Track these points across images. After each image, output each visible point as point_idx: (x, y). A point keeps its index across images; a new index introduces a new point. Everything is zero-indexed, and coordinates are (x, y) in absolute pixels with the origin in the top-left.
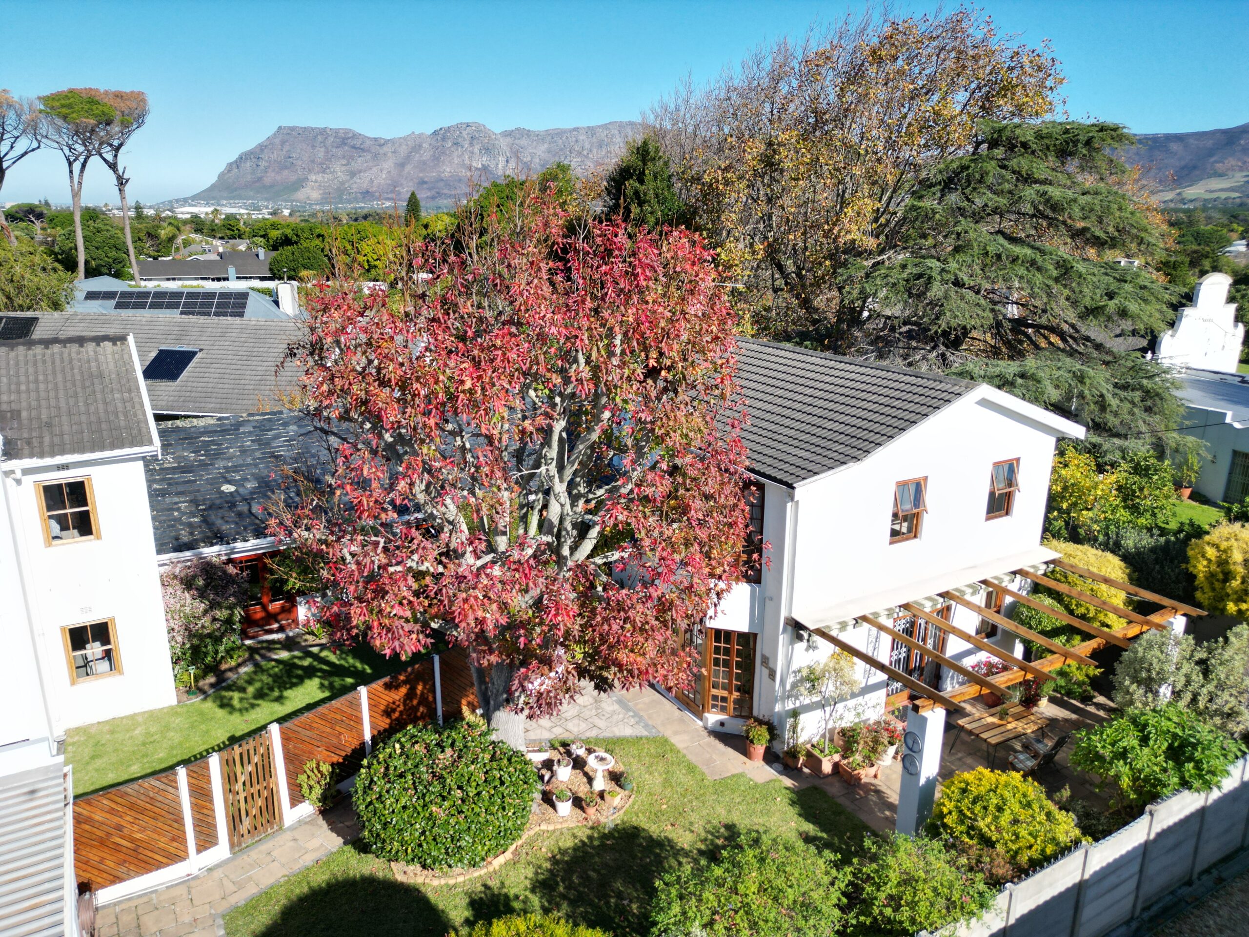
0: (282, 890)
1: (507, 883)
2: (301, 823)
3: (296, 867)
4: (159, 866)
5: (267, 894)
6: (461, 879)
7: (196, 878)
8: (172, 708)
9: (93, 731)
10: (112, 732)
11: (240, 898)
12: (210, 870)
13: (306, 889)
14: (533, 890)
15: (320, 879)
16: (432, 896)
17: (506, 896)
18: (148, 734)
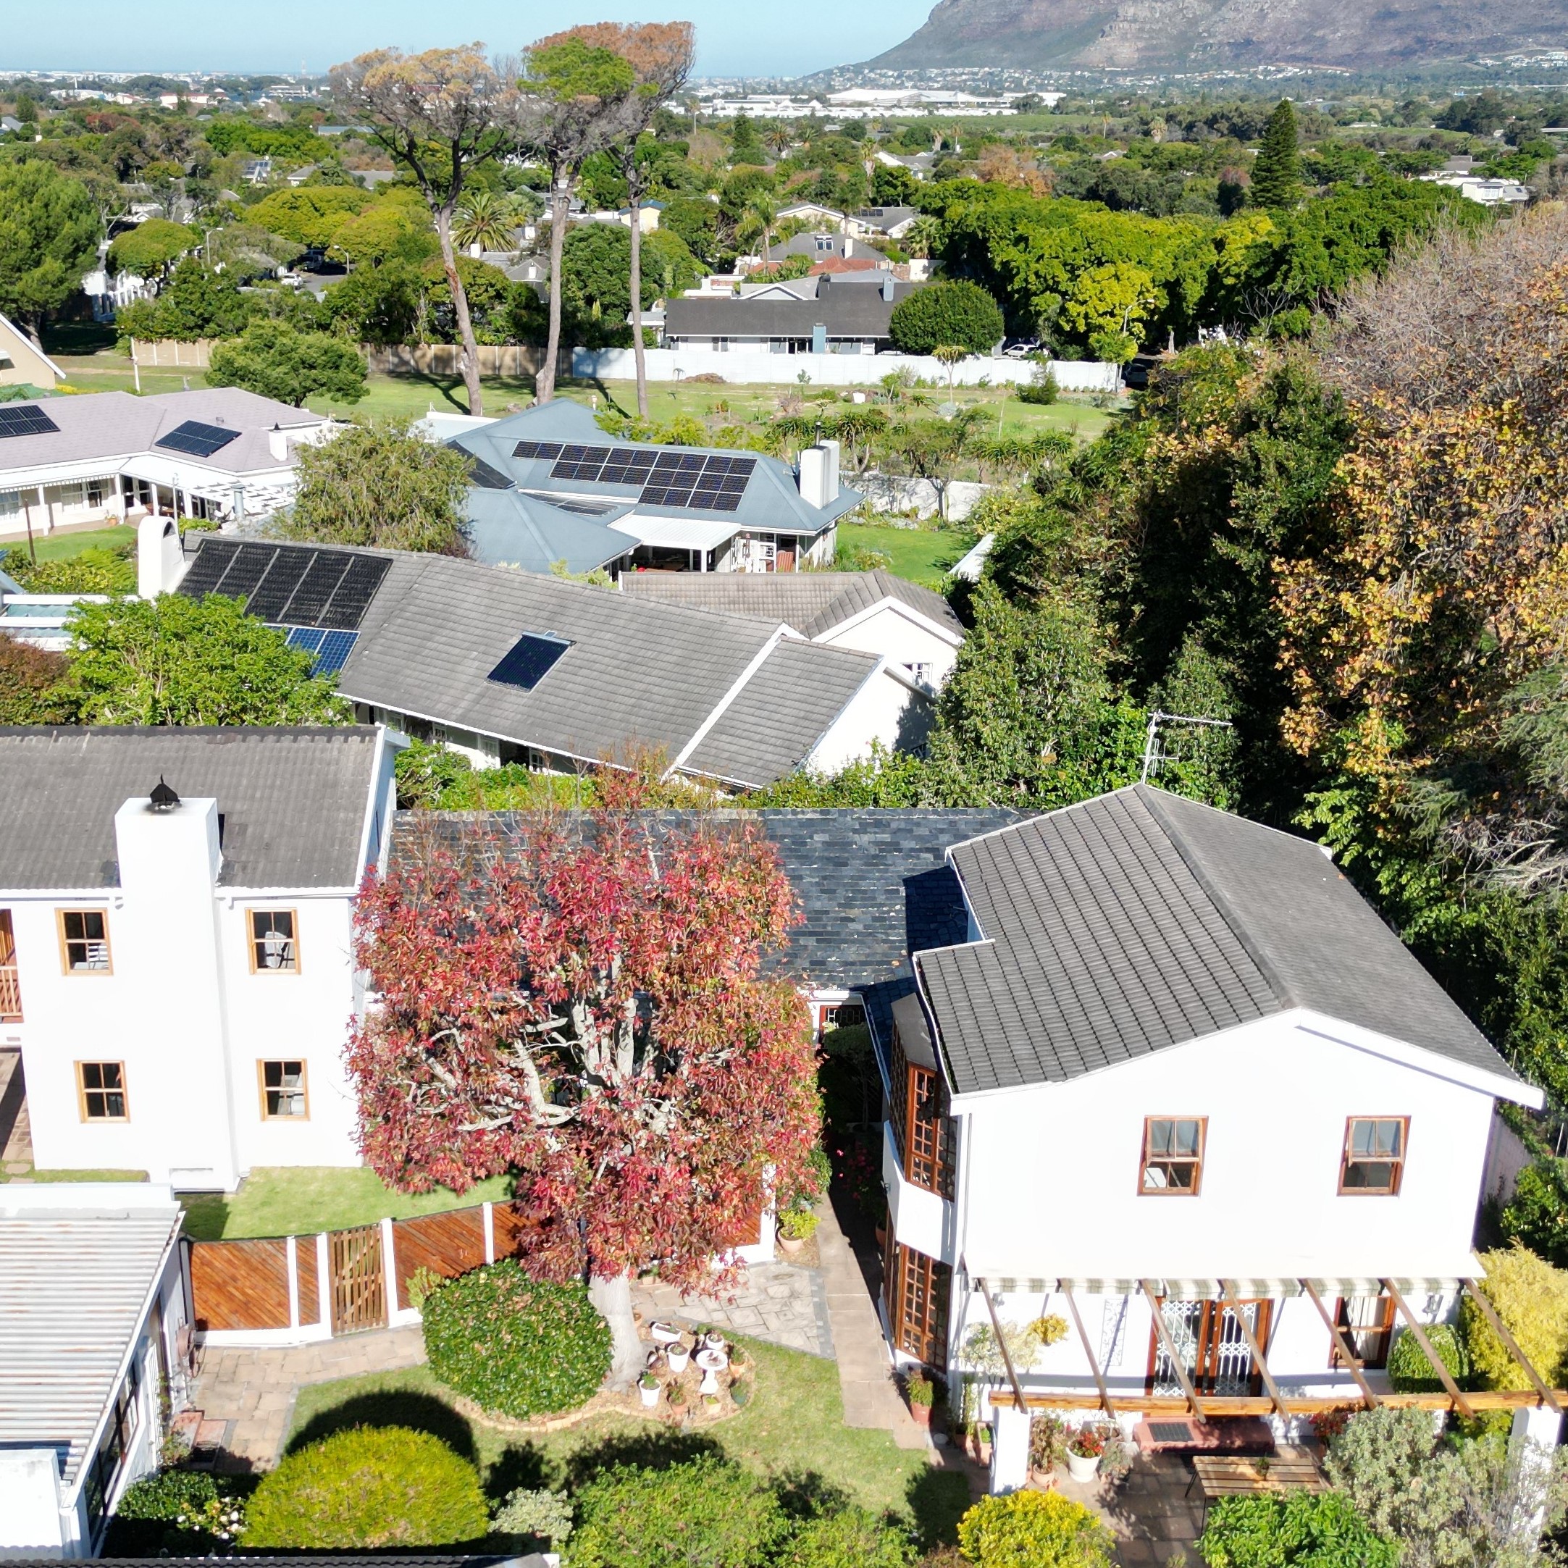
0: (358, 1383)
1: (550, 1447)
2: (406, 1328)
3: (379, 1368)
4: (264, 1326)
5: (343, 1383)
6: (509, 1428)
7: (295, 1348)
8: (354, 1169)
9: (274, 1175)
10: (290, 1181)
11: (320, 1378)
12: (310, 1345)
13: (376, 1390)
14: (569, 1463)
15: (392, 1385)
16: (476, 1433)
17: (541, 1457)
18: (321, 1193)
